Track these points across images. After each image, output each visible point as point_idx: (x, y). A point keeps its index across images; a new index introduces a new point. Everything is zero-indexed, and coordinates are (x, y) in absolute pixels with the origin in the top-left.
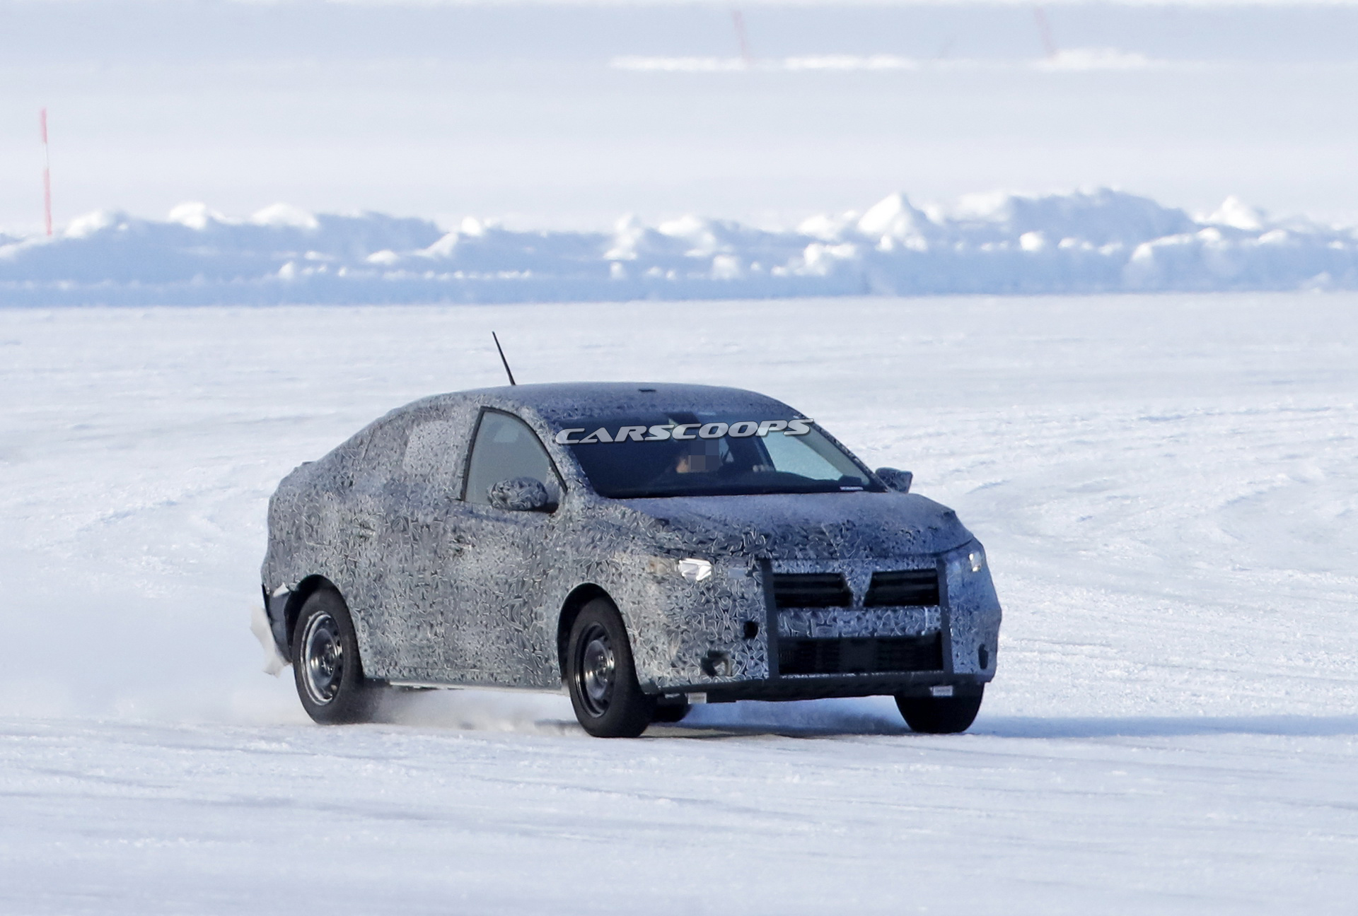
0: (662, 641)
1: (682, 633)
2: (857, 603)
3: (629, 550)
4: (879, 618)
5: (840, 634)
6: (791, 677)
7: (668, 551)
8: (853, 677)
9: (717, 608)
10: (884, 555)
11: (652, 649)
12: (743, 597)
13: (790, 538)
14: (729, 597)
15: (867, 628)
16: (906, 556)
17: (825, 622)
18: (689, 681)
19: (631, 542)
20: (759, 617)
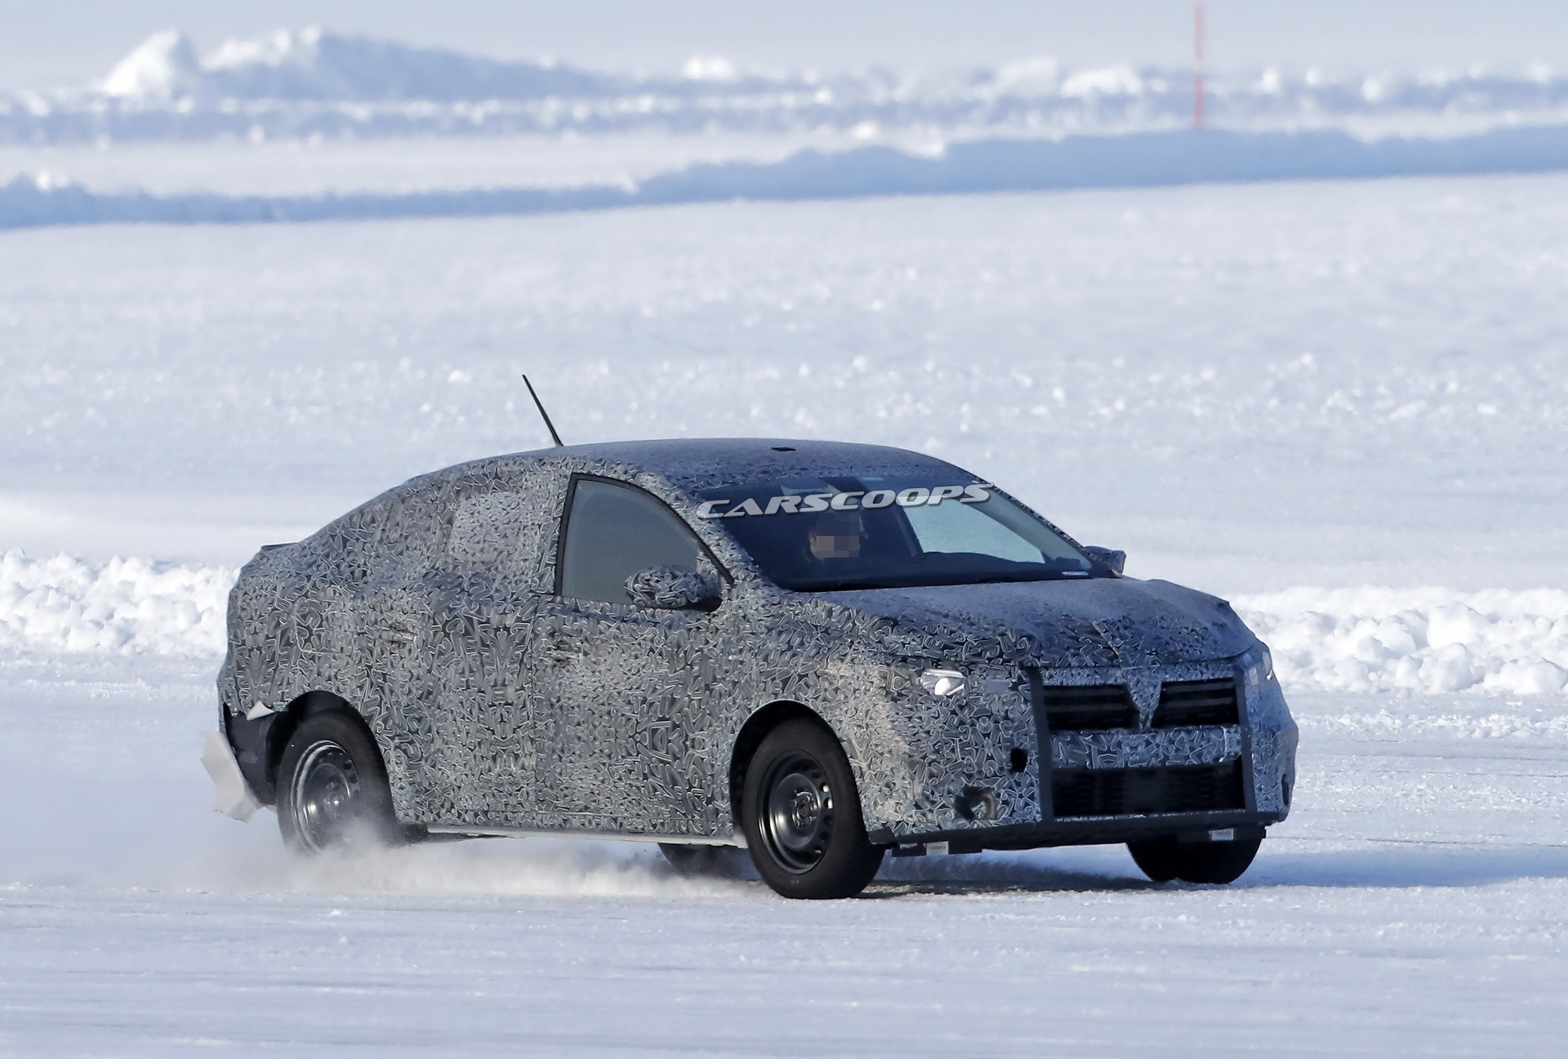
0: (902, 774)
1: (930, 765)
2: (1144, 724)
3: (849, 658)
4: (1172, 742)
5: (1126, 763)
6: (1067, 820)
7: (904, 659)
8: (1141, 818)
9: (974, 731)
10: (1172, 660)
11: (887, 786)
12: (1006, 718)
13: (1056, 641)
14: (989, 717)
15: (1157, 755)
16: (1198, 662)
17: (1109, 748)
18: (939, 826)
19: (850, 647)
20: (1028, 743)
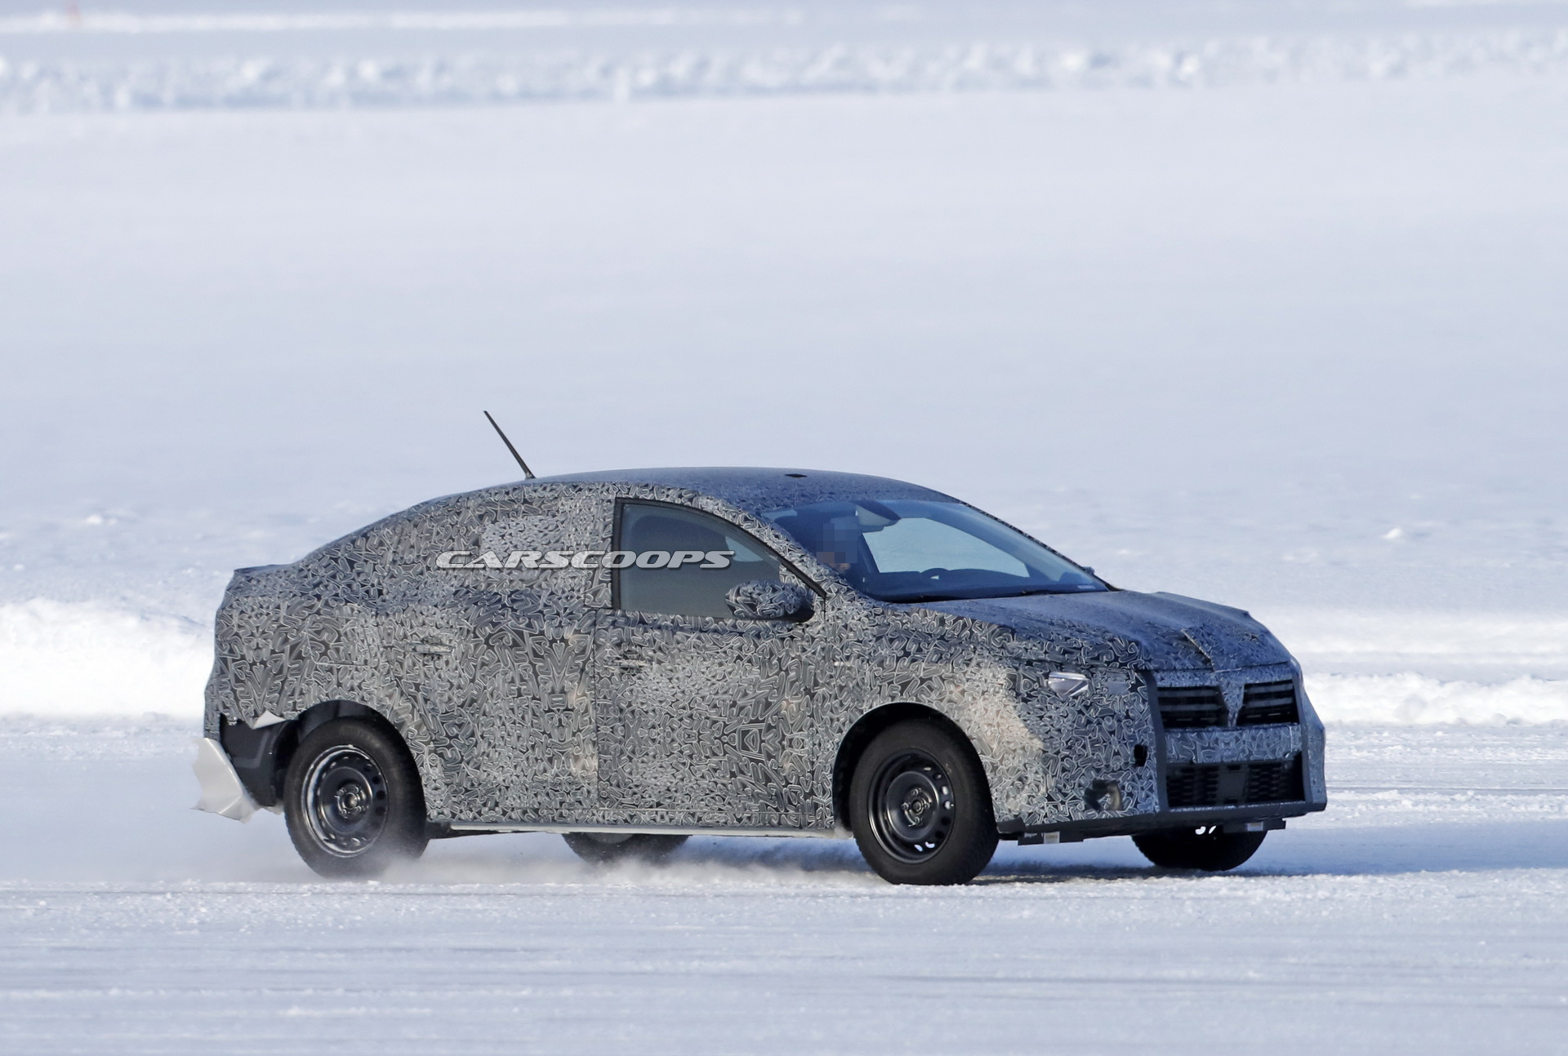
0: (1034, 769)
1: (1062, 760)
2: (1232, 721)
3: (974, 663)
4: (1254, 738)
5: (1222, 757)
6: (1179, 810)
7: (1029, 663)
8: (1233, 809)
9: (1101, 729)
10: (1248, 666)
11: (1020, 779)
12: (1127, 717)
14: (1113, 716)
15: (1243, 751)
16: (1266, 665)
17: (1209, 744)
18: (1070, 817)
19: (974, 652)
20: (1147, 740)
